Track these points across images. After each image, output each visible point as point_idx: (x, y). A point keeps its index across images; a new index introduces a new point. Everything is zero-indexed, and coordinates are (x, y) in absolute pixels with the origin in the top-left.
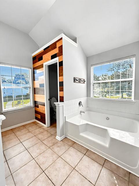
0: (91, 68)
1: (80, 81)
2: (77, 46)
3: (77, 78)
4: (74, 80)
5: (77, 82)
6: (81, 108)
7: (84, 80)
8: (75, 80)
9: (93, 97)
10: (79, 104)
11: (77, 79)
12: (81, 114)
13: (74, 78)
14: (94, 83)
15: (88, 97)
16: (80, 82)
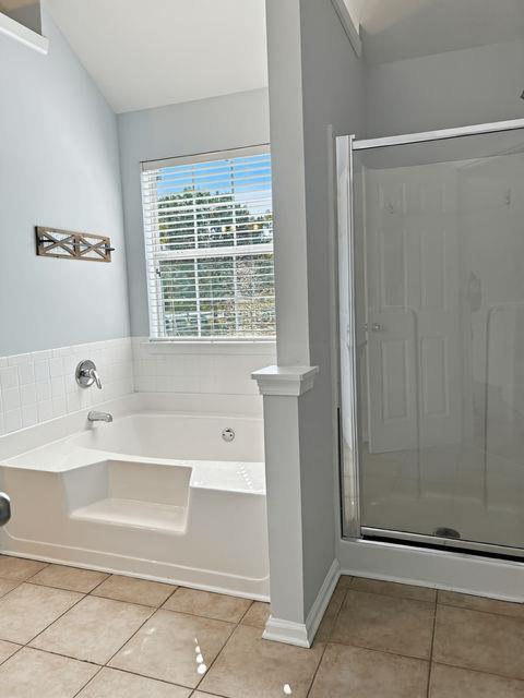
0: (146, 179)
1: (76, 246)
2: (45, 53)
3: (54, 231)
4: (39, 242)
5: (58, 250)
6: (92, 399)
7: (106, 241)
8: (41, 241)
9: (163, 337)
10: (81, 374)
11: (58, 237)
12: (90, 428)
13: (36, 228)
14: (161, 263)
15: (138, 339)
16: (76, 254)
